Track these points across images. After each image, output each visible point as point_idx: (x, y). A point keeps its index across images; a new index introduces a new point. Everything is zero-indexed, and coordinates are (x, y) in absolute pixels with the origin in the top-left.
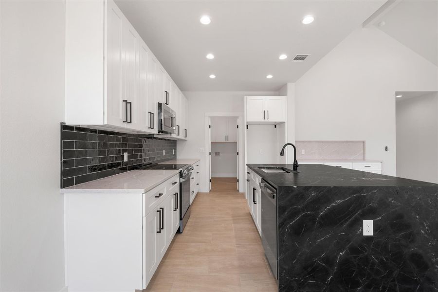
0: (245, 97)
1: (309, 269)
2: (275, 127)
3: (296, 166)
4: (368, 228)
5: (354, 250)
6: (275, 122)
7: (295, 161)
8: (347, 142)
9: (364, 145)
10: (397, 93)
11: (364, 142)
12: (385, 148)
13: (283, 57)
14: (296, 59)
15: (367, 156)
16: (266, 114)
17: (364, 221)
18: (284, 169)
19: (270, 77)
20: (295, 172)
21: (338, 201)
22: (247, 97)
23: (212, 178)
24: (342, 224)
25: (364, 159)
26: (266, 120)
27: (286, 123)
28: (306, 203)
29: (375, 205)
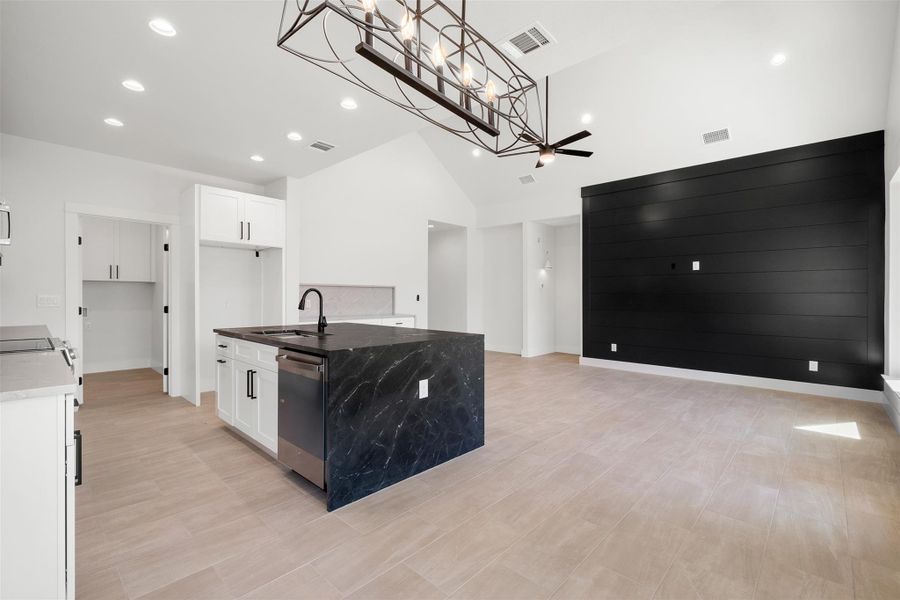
0: (196, 186)
1: (366, 457)
2: (257, 255)
3: (322, 325)
4: (423, 389)
5: (412, 418)
6: (257, 247)
7: (322, 318)
8: (373, 287)
9: (393, 292)
10: (430, 222)
11: (393, 288)
12: (416, 298)
13: (295, 136)
14: (314, 146)
15: (398, 310)
16: (245, 229)
17: (421, 382)
18: (298, 333)
19: (257, 158)
20: (321, 335)
21: (397, 362)
22: (204, 187)
23: (84, 375)
24: (400, 390)
25: (393, 313)
26: (245, 241)
27: (284, 250)
28: (363, 370)
29: (430, 362)
